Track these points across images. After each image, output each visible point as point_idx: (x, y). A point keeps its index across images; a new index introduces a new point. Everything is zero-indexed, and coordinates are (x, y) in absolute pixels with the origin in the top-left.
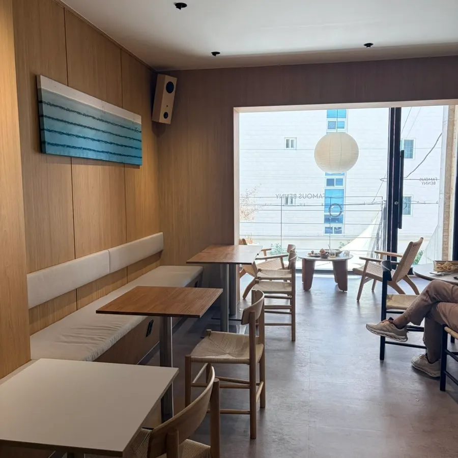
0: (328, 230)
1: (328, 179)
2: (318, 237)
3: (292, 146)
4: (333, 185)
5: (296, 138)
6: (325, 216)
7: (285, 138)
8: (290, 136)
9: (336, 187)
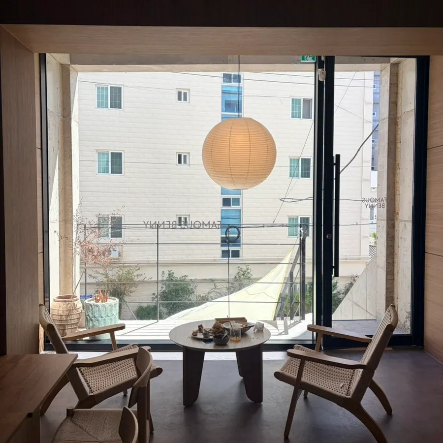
0: (225, 254)
1: (224, 199)
2: (214, 263)
3: (185, 162)
4: (230, 205)
5: (189, 153)
6: (222, 238)
7: (177, 153)
8: (183, 151)
9: (233, 207)
